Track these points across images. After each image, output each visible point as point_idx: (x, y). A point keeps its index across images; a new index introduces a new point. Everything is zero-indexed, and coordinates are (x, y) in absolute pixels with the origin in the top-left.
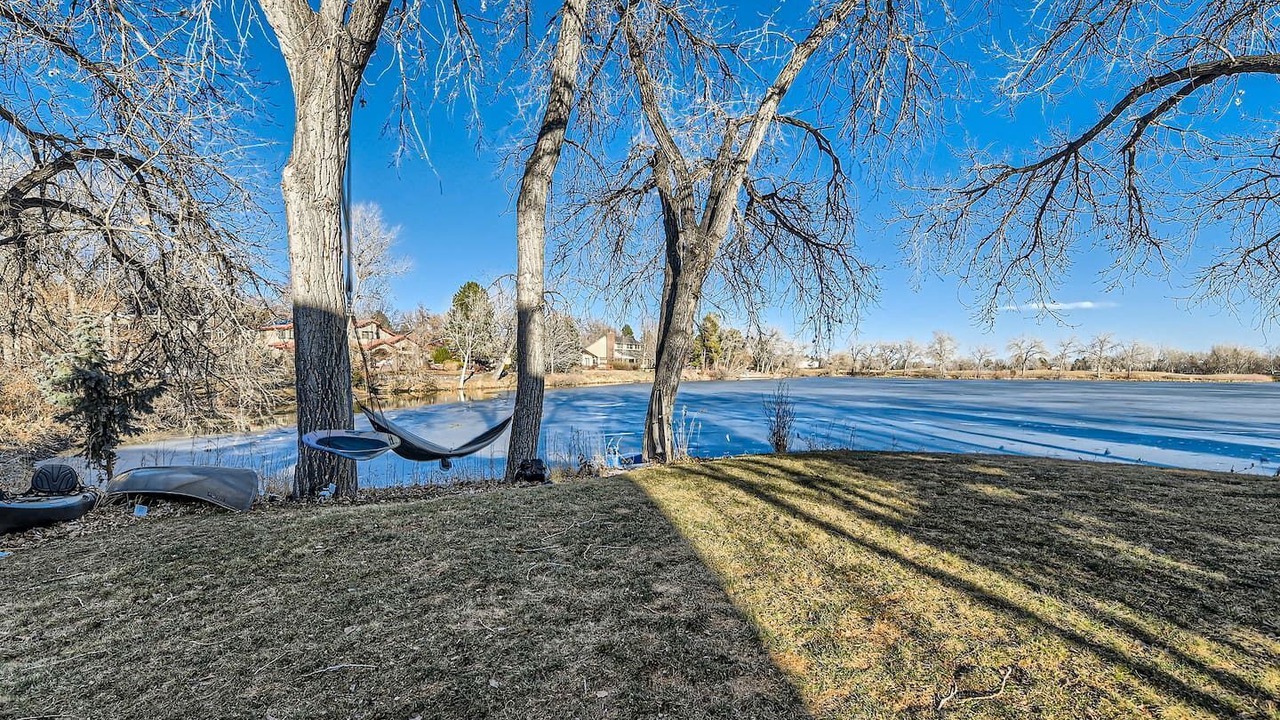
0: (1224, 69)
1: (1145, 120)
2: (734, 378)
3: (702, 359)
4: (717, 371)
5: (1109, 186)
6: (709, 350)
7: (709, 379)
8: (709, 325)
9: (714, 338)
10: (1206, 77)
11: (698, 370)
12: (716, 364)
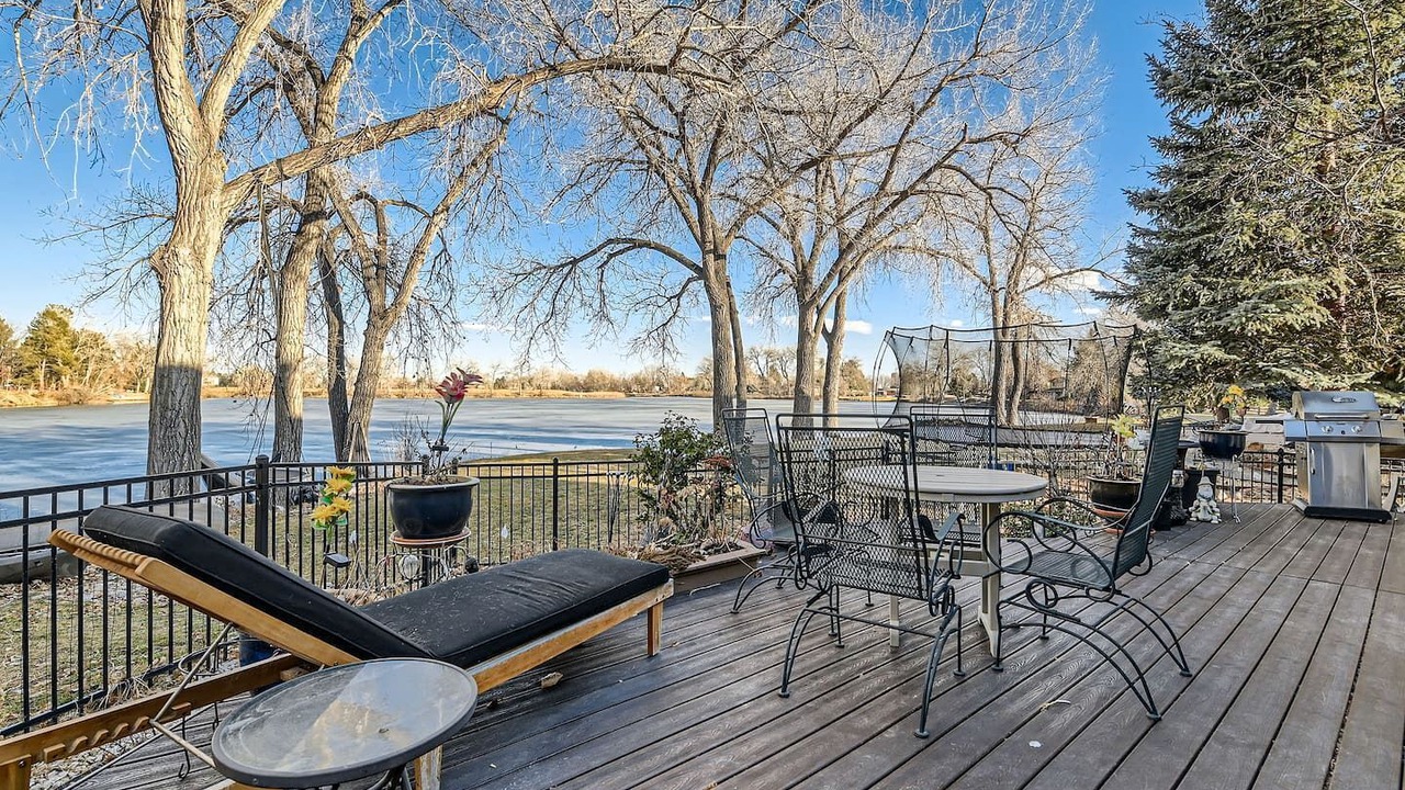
0: (648, 245)
1: (611, 256)
2: (103, 402)
3: (40, 374)
4: (70, 392)
5: (589, 285)
6: (52, 361)
7: (56, 403)
8: (51, 323)
9: (63, 343)
10: (640, 246)
11: (32, 391)
12: (66, 381)
